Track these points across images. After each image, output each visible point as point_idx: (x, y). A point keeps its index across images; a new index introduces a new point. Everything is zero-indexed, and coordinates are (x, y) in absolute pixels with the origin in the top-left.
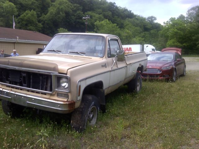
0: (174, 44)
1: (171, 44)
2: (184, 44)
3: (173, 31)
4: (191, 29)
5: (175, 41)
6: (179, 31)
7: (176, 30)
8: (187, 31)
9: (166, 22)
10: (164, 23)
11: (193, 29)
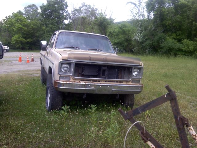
0: (19, 39)
1: (16, 39)
2: (28, 40)
3: (18, 26)
4: (34, 26)
5: (20, 36)
6: (23, 27)
7: (20, 26)
8: (30, 28)
9: (8, 17)
10: (6, 17)
11: (36, 26)
